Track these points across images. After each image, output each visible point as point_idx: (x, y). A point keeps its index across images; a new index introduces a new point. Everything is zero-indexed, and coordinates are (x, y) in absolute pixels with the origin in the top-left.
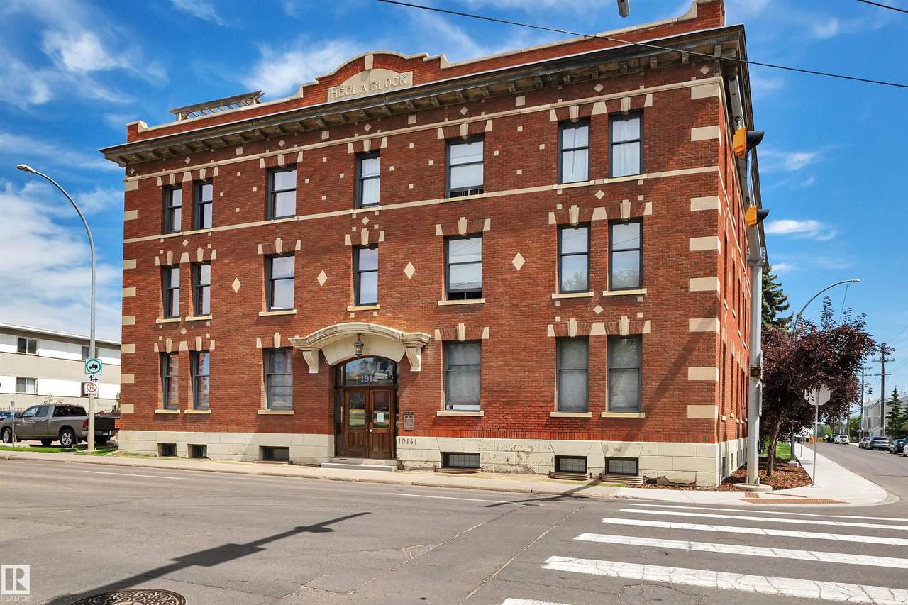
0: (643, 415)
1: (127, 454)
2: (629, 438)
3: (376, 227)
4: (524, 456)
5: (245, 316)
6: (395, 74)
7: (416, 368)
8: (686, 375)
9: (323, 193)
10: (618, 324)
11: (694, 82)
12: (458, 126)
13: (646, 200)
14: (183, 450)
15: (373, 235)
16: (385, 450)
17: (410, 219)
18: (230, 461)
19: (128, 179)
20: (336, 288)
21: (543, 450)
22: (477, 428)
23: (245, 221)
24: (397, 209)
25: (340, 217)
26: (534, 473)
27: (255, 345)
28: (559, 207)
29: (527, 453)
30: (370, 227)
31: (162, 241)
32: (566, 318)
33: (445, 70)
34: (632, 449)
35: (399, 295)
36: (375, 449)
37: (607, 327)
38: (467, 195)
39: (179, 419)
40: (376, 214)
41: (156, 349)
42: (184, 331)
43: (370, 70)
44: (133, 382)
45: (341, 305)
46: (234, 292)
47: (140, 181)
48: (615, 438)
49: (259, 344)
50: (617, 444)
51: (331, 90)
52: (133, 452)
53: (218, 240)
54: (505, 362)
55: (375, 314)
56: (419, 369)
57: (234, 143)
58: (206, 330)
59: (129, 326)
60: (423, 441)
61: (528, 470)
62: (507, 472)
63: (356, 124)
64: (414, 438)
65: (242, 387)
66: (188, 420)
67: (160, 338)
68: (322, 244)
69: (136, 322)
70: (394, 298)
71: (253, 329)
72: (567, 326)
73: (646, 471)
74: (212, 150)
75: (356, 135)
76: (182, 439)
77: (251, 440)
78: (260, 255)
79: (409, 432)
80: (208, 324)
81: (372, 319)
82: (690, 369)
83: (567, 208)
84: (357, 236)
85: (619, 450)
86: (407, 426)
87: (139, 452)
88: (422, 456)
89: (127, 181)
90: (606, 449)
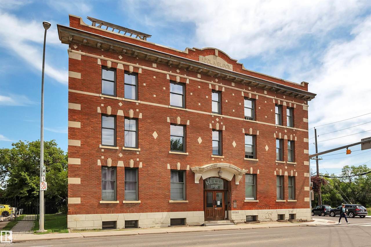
0: (296, 201)
1: (75, 230)
2: (293, 208)
3: (222, 123)
4: (270, 215)
5: (160, 152)
6: (226, 63)
7: (237, 183)
8: (304, 189)
9: (199, 102)
10: (290, 172)
11: (303, 104)
12: (248, 93)
13: (295, 136)
14: (121, 224)
15: (221, 126)
16: (221, 217)
17: (234, 124)
18: (154, 228)
19: (73, 50)
20: (206, 146)
21: (275, 213)
22: (257, 206)
23: (160, 103)
24: (229, 119)
25: (207, 115)
26: (273, 221)
27: (167, 167)
28: (277, 132)
29: (271, 214)
30: (219, 123)
31: (102, 98)
32: (279, 169)
33: (243, 70)
34: (295, 211)
35: (231, 153)
36: (217, 217)
37: (288, 173)
38: (248, 119)
39: (118, 206)
40: (222, 118)
41: (99, 163)
42: (121, 155)
43: (217, 56)
44: (80, 183)
45: (208, 154)
46: (154, 139)
47: (82, 56)
48: (290, 208)
49: (169, 167)
50: (291, 210)
51: (201, 57)
52: (81, 229)
53: (143, 108)
54: (264, 183)
55: (222, 160)
56: (238, 184)
57: (152, 60)
58: (136, 156)
59: (76, 146)
60: (240, 211)
61: (271, 220)
62: (266, 221)
63: (212, 77)
64: (237, 211)
65: (159, 188)
66: (124, 206)
67: (103, 157)
68: (199, 125)
69: (81, 145)
70: (229, 154)
71: (165, 159)
72: (279, 172)
73: (298, 217)
74: (137, 58)
75: (212, 81)
76: (121, 218)
77: (166, 216)
78: (168, 122)
79: (235, 209)
80: (138, 153)
81: (221, 162)
82: (305, 187)
83: (278, 133)
84: (214, 125)
85: (292, 212)
86: (234, 207)
87: (86, 228)
88: (240, 218)
89: (71, 52)
90: (289, 211)
